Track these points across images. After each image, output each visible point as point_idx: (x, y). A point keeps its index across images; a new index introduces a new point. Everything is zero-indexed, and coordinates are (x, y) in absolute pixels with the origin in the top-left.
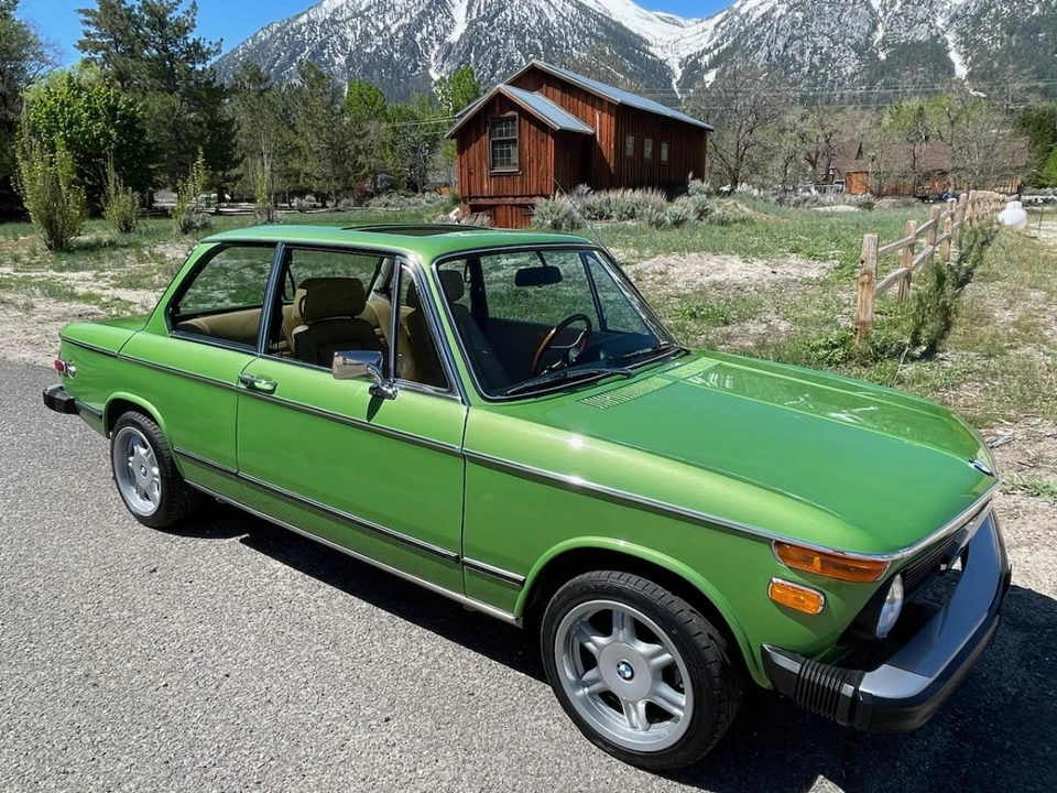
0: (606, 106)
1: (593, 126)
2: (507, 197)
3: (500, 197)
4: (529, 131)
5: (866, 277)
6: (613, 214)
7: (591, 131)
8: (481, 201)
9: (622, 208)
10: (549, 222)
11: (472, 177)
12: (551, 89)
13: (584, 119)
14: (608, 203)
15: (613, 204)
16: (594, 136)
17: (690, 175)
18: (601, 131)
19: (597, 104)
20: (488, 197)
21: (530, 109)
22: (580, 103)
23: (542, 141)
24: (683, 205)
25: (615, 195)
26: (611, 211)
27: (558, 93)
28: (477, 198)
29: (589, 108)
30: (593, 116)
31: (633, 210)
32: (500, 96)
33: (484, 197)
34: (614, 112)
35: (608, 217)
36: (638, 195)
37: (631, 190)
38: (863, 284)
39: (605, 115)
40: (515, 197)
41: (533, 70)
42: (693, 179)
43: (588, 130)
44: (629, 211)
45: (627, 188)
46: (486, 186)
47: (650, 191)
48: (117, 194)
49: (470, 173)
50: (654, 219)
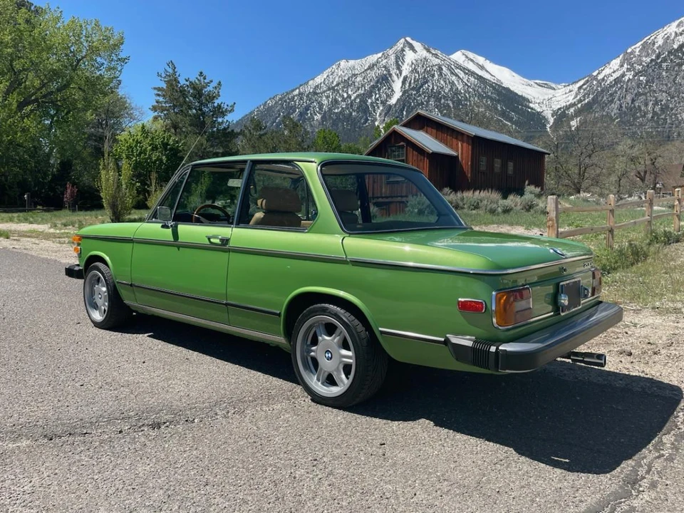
0: (465, 138)
1: (457, 151)
2: (397, 197)
3: (392, 197)
4: (412, 154)
5: (550, 222)
6: (465, 206)
7: (455, 154)
8: (380, 200)
9: (471, 202)
10: (416, 210)
11: (375, 185)
12: (429, 129)
13: (451, 147)
14: (462, 199)
15: (465, 200)
16: (457, 157)
17: (527, 182)
18: (462, 154)
19: (460, 137)
20: (385, 197)
21: (413, 140)
22: (448, 137)
23: (421, 160)
24: (512, 200)
25: (468, 195)
26: (464, 205)
27: (434, 131)
28: (378, 198)
29: (454, 140)
30: (457, 144)
31: (478, 203)
32: (395, 133)
33: (383, 198)
34: (470, 141)
35: (463, 208)
36: (483, 194)
37: (479, 191)
38: (549, 227)
39: (465, 144)
40: (402, 197)
41: (419, 117)
42: (528, 185)
43: (453, 153)
44: (475, 204)
45: (475, 190)
46: (384, 190)
47: (490, 191)
48: (155, 191)
49: (374, 182)
50: (488, 208)
